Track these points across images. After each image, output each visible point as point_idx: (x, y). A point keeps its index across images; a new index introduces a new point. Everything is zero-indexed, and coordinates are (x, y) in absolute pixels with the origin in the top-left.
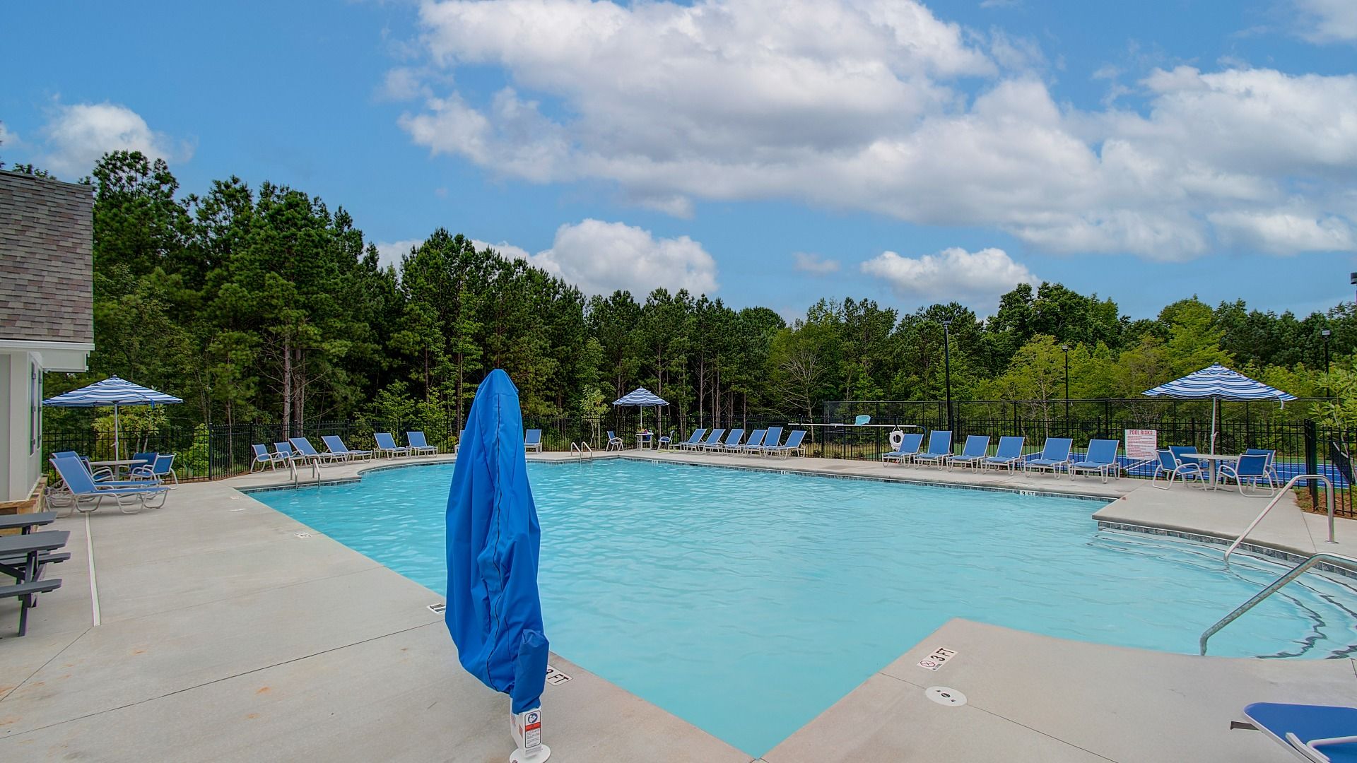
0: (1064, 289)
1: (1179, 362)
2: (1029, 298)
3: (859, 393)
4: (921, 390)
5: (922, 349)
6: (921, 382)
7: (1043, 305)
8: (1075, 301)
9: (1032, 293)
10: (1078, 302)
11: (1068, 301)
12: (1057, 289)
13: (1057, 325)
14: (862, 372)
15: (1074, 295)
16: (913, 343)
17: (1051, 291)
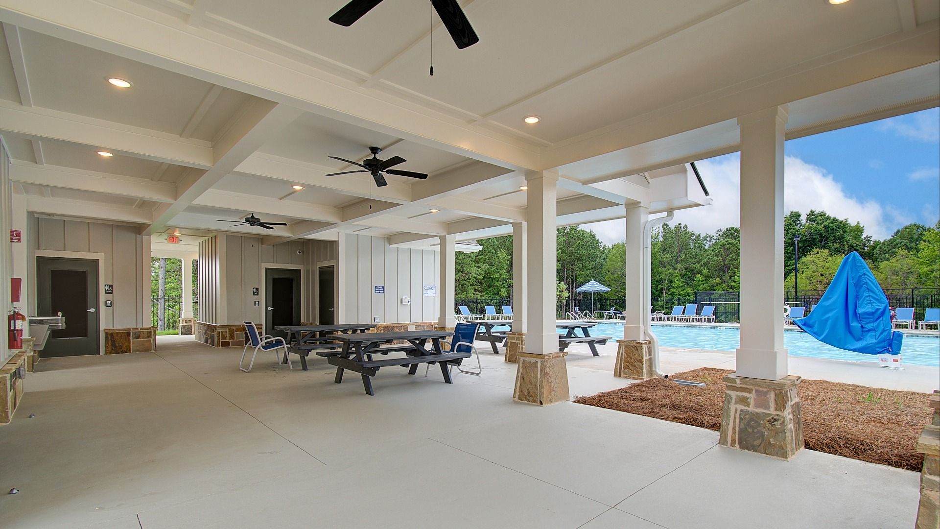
0: (827, 215)
1: (925, 269)
2: (798, 222)
3: (674, 290)
4: (722, 289)
5: (724, 260)
6: (722, 283)
7: (811, 227)
8: (836, 224)
9: (801, 218)
10: (838, 225)
11: (831, 225)
12: (821, 216)
13: (821, 242)
14: (677, 276)
15: (835, 220)
16: (717, 255)
17: (817, 217)
